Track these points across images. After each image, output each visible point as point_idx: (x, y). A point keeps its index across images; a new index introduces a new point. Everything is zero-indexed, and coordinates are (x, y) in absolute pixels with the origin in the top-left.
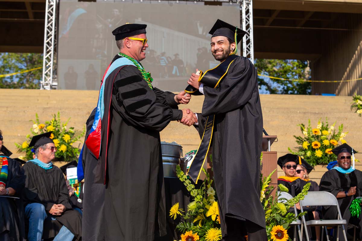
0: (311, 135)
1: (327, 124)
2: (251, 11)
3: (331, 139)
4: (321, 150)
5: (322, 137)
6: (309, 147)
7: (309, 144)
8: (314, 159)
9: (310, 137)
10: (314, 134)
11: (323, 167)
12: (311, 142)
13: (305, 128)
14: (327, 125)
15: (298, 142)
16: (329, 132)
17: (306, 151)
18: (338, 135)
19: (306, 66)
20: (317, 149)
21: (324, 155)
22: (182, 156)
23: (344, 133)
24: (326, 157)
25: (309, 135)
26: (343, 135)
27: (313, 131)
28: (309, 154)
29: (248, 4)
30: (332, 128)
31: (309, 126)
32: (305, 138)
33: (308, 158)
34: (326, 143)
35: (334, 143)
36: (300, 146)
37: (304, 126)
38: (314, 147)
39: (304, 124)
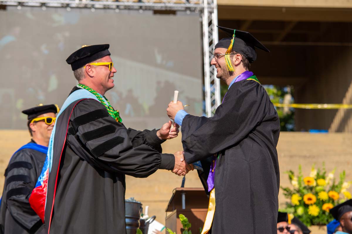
0: (303, 186)
1: (323, 171)
2: (215, 22)
3: (329, 191)
4: (317, 205)
5: (318, 188)
6: (300, 201)
7: (300, 198)
8: (309, 218)
9: (301, 188)
10: (306, 184)
11: (320, 228)
12: (302, 195)
13: (294, 176)
14: (325, 173)
15: (286, 195)
16: (327, 181)
17: (296, 207)
18: (339, 186)
19: (286, 93)
20: (312, 205)
21: (321, 212)
22: (143, 217)
23: (347, 182)
24: (324, 216)
25: (300, 186)
26: (346, 185)
27: (306, 179)
28: (300, 211)
29: (211, 13)
30: (331, 176)
31: (300, 173)
32: (295, 190)
33: (300, 217)
34: (323, 196)
35: (333, 196)
36: (288, 200)
37: (292, 173)
38: (307, 202)
39: (293, 170)
